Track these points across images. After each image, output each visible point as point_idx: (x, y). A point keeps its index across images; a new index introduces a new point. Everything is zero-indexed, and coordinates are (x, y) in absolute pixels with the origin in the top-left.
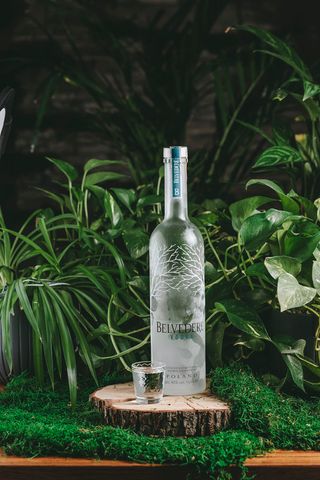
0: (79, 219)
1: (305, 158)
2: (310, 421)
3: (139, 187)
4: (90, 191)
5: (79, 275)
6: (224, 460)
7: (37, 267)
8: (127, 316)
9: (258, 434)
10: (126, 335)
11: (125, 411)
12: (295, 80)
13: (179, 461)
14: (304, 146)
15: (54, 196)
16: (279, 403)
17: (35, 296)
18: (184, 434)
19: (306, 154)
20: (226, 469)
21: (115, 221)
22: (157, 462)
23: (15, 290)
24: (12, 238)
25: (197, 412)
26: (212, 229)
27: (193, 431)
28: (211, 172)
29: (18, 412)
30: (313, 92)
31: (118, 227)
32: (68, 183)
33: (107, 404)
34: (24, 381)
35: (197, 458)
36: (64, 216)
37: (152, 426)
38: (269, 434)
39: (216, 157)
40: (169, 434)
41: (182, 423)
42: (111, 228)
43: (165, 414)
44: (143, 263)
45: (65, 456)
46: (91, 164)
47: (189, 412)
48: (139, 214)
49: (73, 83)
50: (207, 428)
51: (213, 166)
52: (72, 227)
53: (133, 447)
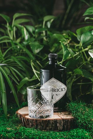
0: (11, 38)
3: (36, 26)
4: (16, 27)
18: (57, 130)
21: (26, 38)
25: (63, 120)
27: (61, 128)
31: (27, 41)
32: (6, 24)
33: (23, 116)
36: (5, 37)
37: (43, 126)
40: (51, 130)
41: (56, 125)
42: (24, 41)
43: (49, 121)
44: (38, 56)
47: (60, 120)
48: (36, 36)
52: (9, 41)
53: (35, 137)
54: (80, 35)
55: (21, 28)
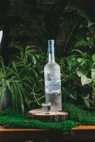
0: (25, 63)
1: (89, 44)
2: (91, 117)
3: (42, 54)
4: (28, 55)
5: (25, 79)
6: (66, 128)
7: (13, 77)
8: (39, 90)
9: (76, 121)
10: (38, 95)
11: (38, 115)
12: (86, 21)
13: (53, 128)
14: (89, 41)
15: (18, 57)
16: (82, 112)
17: (12, 84)
18: (55, 122)
19: (90, 43)
20: (67, 130)
21: (35, 63)
22: (47, 129)
23: (6, 83)
24: (6, 69)
25: (58, 115)
26: (63, 65)
27: (57, 121)
28: (64, 51)
29: (7, 117)
30: (91, 25)
31: (36, 65)
32: (21, 53)
33: (33, 114)
34: (10, 109)
35: (58, 128)
36: (20, 62)
37: (46, 120)
38: (79, 121)
39: (66, 46)
40: (51, 122)
41: (54, 118)
42: (34, 65)
43: (49, 116)
44: (43, 75)
45: (21, 128)
46: (28, 47)
47: (56, 115)
48: (42, 61)
49: (23, 26)
50: (61, 120)
51: (65, 49)
52: (23, 65)
53: (40, 125)
54: (69, 61)
55: (31, 56)
